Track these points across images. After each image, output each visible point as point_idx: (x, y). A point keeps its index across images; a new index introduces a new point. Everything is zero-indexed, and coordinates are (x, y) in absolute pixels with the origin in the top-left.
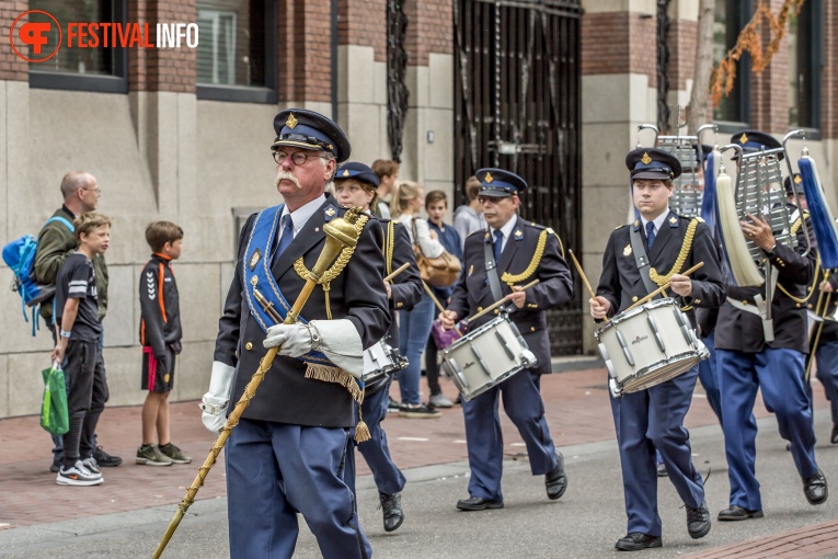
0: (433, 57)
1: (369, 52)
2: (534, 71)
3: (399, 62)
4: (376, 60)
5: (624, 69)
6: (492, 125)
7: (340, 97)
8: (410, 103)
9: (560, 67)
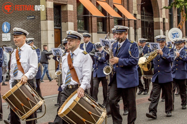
0: (139, 28)
1: (132, 28)
2: (149, 29)
3: (135, 29)
4: (133, 29)
5: (160, 29)
6: (144, 36)
7: (129, 33)
8: (137, 34)
9: (151, 28)
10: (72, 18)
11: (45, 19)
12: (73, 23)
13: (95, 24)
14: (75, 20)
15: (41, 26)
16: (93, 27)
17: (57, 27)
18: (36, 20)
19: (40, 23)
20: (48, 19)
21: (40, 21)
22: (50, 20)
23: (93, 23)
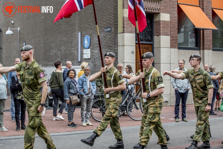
10: (167, 30)
11: (122, 31)
12: (170, 37)
13: (209, 38)
14: (174, 33)
15: (118, 40)
16: (205, 42)
17: (147, 41)
18: (112, 32)
19: (116, 37)
20: (125, 32)
21: (117, 34)
22: (129, 32)
23: (205, 38)
